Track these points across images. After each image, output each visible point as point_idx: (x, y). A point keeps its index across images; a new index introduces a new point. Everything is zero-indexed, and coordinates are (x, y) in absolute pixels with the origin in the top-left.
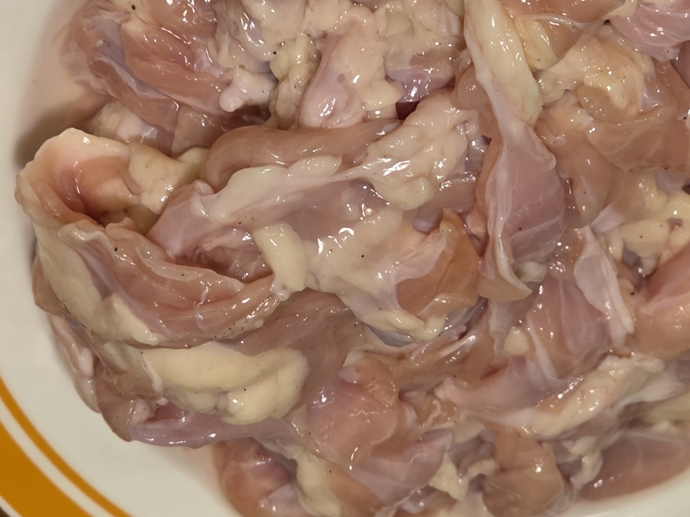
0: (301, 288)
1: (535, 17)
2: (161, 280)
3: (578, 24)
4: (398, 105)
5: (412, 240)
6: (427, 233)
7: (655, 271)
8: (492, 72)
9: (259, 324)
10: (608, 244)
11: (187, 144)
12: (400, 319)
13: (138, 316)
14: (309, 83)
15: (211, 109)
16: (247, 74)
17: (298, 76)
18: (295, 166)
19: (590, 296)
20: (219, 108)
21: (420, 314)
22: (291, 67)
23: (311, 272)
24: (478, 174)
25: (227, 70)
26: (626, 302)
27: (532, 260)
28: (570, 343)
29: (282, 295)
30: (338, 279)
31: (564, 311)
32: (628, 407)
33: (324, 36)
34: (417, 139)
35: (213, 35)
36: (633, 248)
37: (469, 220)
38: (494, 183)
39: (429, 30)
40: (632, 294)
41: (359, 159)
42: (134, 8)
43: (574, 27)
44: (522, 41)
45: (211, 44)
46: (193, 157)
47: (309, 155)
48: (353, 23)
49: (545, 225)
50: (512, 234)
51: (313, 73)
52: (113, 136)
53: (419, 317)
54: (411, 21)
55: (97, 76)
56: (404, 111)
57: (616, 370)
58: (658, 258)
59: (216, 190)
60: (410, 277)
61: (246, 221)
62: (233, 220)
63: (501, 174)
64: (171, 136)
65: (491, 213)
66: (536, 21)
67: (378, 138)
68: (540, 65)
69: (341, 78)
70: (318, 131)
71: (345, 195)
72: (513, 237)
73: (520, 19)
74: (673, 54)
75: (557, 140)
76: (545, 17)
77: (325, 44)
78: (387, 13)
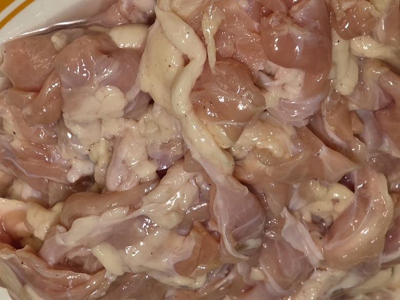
0: (121, 274)
1: (217, 123)
2: (47, 279)
3: (240, 124)
4: (157, 172)
5: (178, 241)
6: (187, 235)
7: (332, 224)
8: (200, 153)
9: (103, 294)
10: (301, 215)
11: (55, 200)
12: (180, 281)
13: (41, 296)
14: (108, 165)
15: (63, 181)
16: (79, 161)
17: (103, 161)
18: (104, 215)
19: (295, 245)
20: (67, 181)
21: (191, 276)
22: (99, 157)
23: (125, 265)
24: (208, 201)
25: (68, 160)
26: (316, 244)
27: (251, 238)
28: (286, 272)
29: (112, 279)
30: (141, 266)
31: (279, 256)
32: (335, 292)
33: (114, 138)
34: (167, 192)
35: (57, 143)
36: (317, 214)
37: (210, 224)
38: (217, 206)
39: (167, 129)
40: (321, 238)
41: (139, 205)
42: (14, 133)
43: (239, 126)
44: (213, 136)
45: (57, 147)
46: (58, 208)
47: (111, 208)
48: (127, 130)
50: (232, 231)
51: (110, 159)
52: (19, 198)
53: (191, 278)
54: (158, 125)
55: (6, 166)
56: (161, 174)
57: (320, 278)
58: (332, 217)
59: (68, 229)
60: (180, 260)
61: (85, 244)
62: (78, 244)
63: (219, 202)
64: (47, 196)
65: (219, 221)
66: (218, 125)
67: (147, 194)
68: (225, 147)
69: (124, 162)
70: (115, 193)
71: (136, 224)
72: (233, 232)
73: (209, 124)
74: (304, 123)
75: (248, 177)
76: (222, 123)
77: (114, 143)
78: (145, 121)
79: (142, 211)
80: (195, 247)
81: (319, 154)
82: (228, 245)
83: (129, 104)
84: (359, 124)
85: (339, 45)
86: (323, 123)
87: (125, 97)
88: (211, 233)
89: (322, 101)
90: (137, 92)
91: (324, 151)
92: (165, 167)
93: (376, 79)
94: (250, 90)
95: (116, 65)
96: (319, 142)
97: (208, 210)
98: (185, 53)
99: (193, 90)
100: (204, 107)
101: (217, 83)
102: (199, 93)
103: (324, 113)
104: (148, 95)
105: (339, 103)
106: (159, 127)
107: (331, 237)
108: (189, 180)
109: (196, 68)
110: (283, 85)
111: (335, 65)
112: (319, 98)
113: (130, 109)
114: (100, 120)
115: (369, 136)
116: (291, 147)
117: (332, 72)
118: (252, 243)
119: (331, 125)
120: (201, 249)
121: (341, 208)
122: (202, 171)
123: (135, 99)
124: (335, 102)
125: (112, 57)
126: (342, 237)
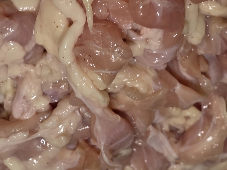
1: (94, 71)
3: (113, 72)
4: (50, 104)
5: (68, 154)
6: (74, 149)
7: (184, 132)
8: (82, 94)
14: (14, 99)
17: (10, 95)
18: (10, 137)
22: (7, 92)
24: (89, 125)
26: (173, 147)
27: (123, 149)
31: (145, 157)
33: (17, 78)
34: (57, 121)
36: (173, 126)
37: (92, 141)
38: (96, 130)
39: (57, 72)
40: (176, 143)
41: (37, 129)
43: (112, 74)
44: (92, 81)
47: (15, 133)
48: (27, 72)
49: (123, 140)
54: (50, 68)
56: (53, 106)
60: (69, 168)
63: (98, 127)
65: (98, 140)
66: (95, 73)
67: (42, 122)
68: (101, 89)
69: (24, 97)
70: (18, 121)
71: (35, 143)
72: (109, 148)
73: (89, 72)
74: (163, 67)
75: (121, 107)
76: (98, 71)
77: (18, 81)
78: (40, 65)
79: (39, 134)
80: (80, 159)
81: (174, 90)
82: (105, 158)
83: (27, 54)
84: (206, 66)
85: (190, 8)
86: (178, 66)
87: (24, 49)
88: (93, 147)
89: (177, 50)
90: (33, 45)
91: (178, 87)
92: (56, 101)
93: (219, 32)
94: (121, 46)
95: (16, 25)
96: (175, 80)
97: (90, 131)
98: (69, 17)
99: (76, 46)
100: (84, 59)
101: (95, 41)
102: (80, 48)
103: (179, 58)
104: (42, 47)
105: (191, 51)
106: (51, 70)
107: (183, 143)
108: (74, 111)
109: (77, 29)
110: (147, 39)
111: (188, 23)
112: (174, 48)
113: (29, 57)
114: (7, 66)
115: (213, 73)
116: (153, 85)
117: (185, 29)
118: (124, 152)
119: (184, 67)
120: (85, 159)
121: (191, 123)
122: (84, 105)
123: (32, 50)
124: (187, 50)
125: (13, 19)
126: (192, 143)
